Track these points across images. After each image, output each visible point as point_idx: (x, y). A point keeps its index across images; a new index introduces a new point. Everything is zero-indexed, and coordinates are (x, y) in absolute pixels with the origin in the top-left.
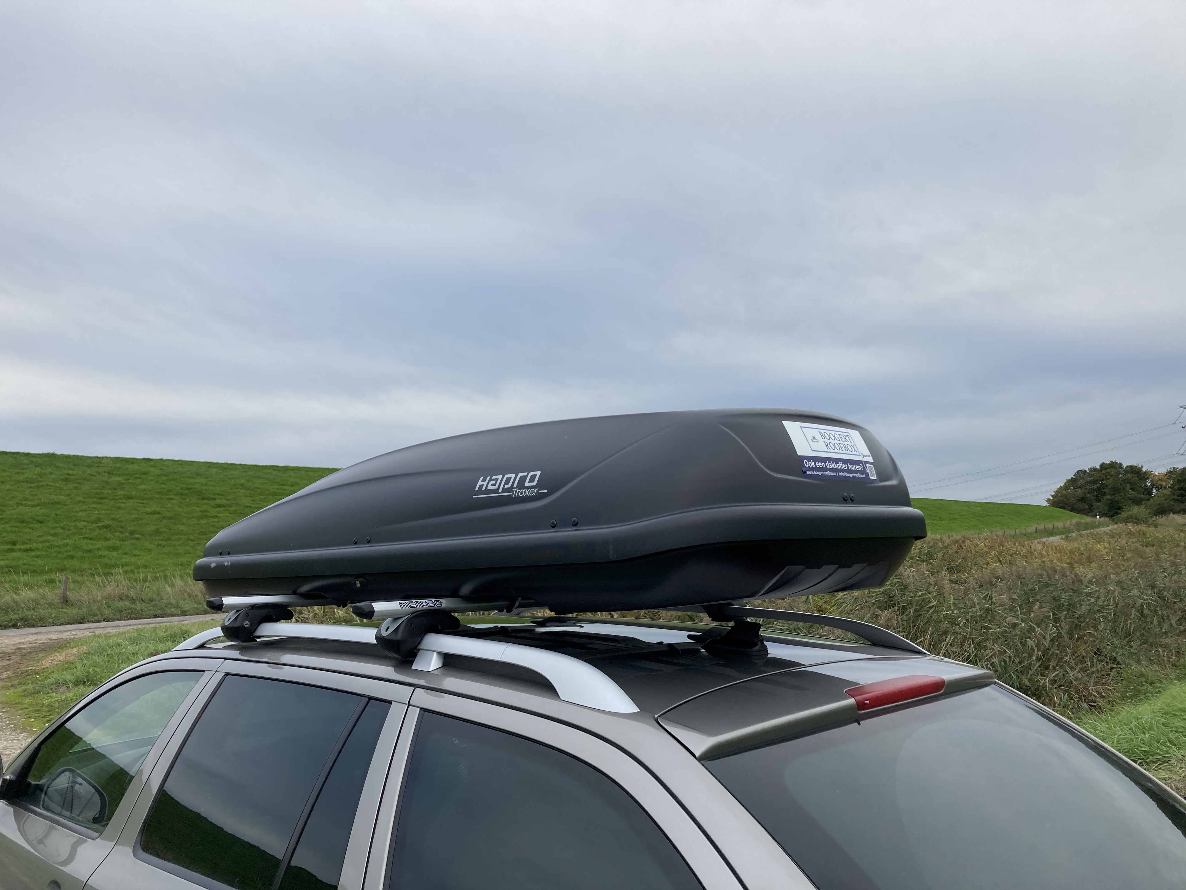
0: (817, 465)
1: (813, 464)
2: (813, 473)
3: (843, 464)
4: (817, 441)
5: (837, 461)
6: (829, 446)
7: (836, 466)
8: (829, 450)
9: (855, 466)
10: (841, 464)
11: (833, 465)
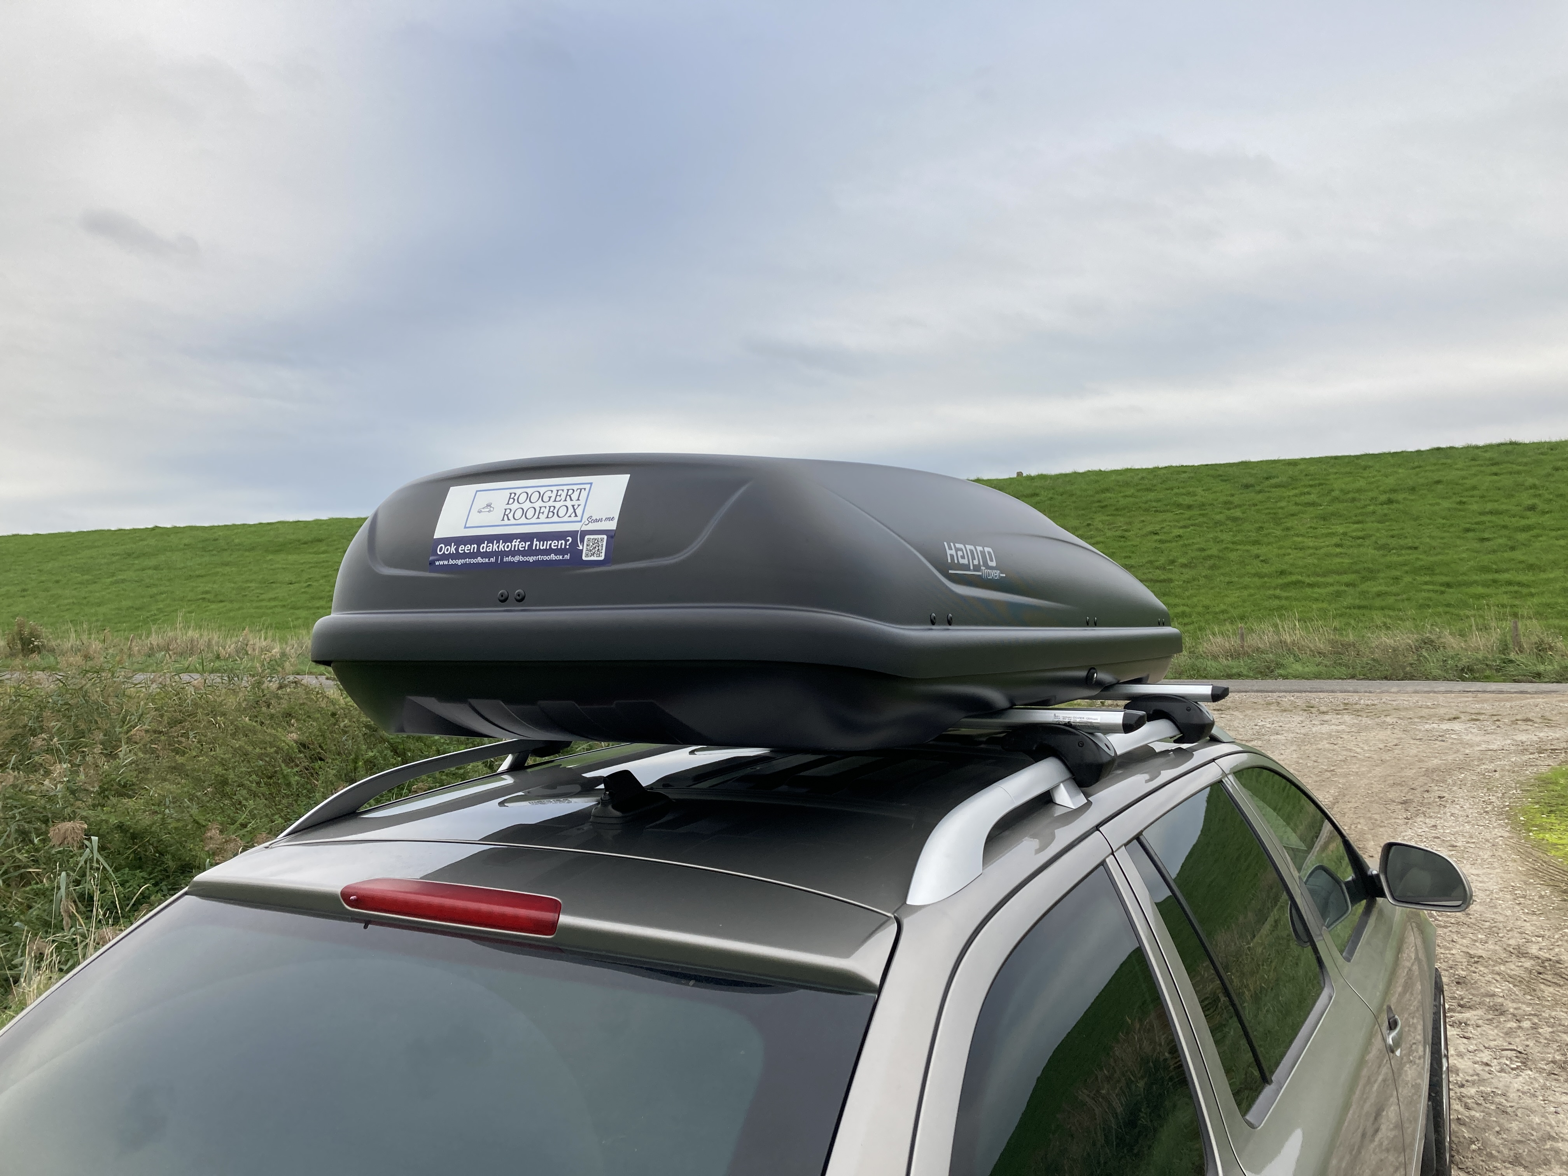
0: (460, 549)
1: (453, 550)
2: (446, 563)
3: (520, 542)
4: (489, 511)
5: (508, 538)
6: (511, 516)
7: (501, 547)
8: (506, 522)
9: (549, 543)
10: (516, 543)
11: (495, 547)
